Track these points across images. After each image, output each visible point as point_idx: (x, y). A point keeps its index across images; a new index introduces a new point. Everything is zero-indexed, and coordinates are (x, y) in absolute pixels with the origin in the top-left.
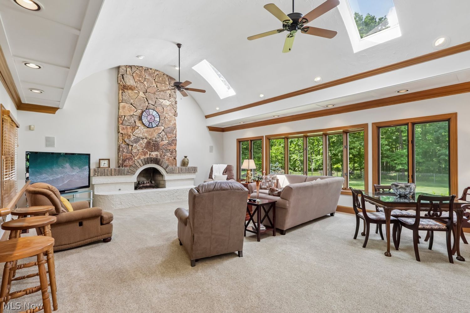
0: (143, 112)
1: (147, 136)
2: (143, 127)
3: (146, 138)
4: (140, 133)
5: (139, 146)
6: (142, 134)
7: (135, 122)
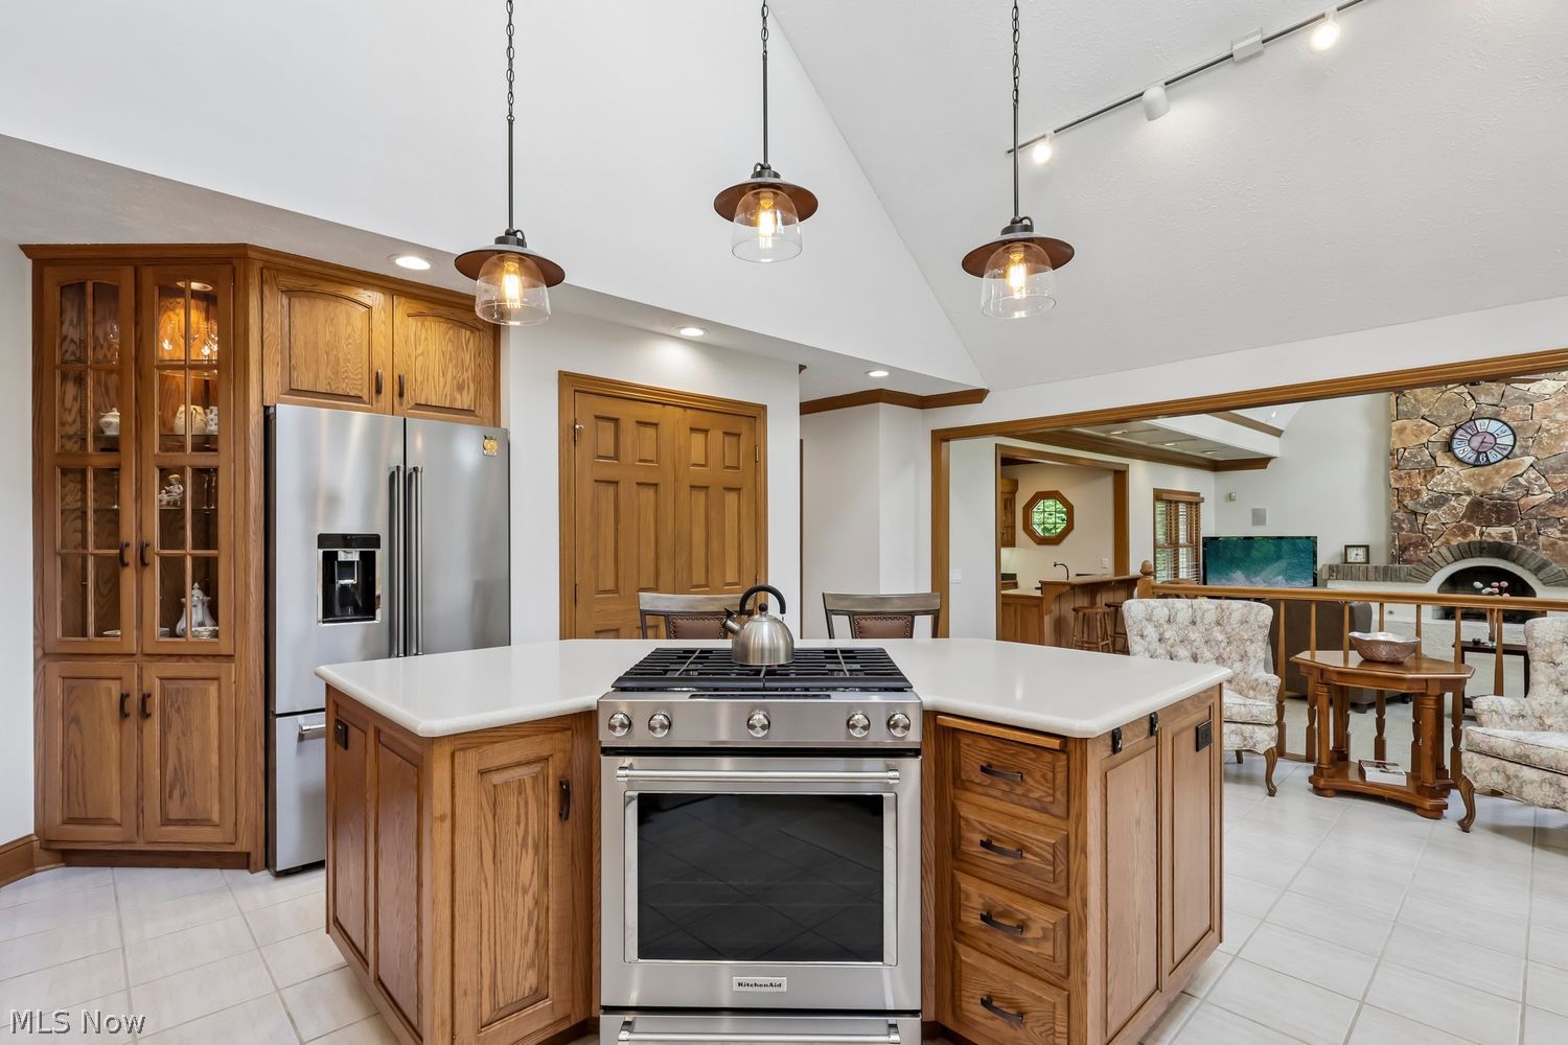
0: (1454, 432)
1: (1472, 488)
2: (1457, 468)
3: (1468, 493)
4: (1448, 483)
5: (1445, 513)
6: (1455, 484)
7: (1434, 459)
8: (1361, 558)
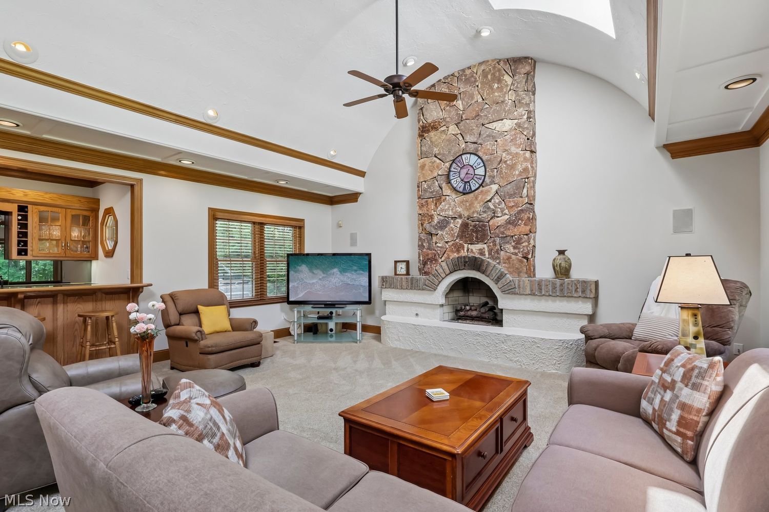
0: (451, 165)
1: (462, 213)
2: (454, 196)
3: (460, 217)
4: (448, 209)
5: (447, 234)
6: (452, 210)
7: (441, 188)
8: (404, 271)
